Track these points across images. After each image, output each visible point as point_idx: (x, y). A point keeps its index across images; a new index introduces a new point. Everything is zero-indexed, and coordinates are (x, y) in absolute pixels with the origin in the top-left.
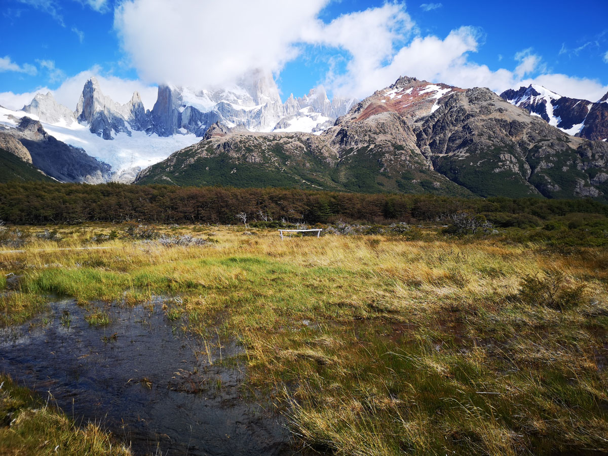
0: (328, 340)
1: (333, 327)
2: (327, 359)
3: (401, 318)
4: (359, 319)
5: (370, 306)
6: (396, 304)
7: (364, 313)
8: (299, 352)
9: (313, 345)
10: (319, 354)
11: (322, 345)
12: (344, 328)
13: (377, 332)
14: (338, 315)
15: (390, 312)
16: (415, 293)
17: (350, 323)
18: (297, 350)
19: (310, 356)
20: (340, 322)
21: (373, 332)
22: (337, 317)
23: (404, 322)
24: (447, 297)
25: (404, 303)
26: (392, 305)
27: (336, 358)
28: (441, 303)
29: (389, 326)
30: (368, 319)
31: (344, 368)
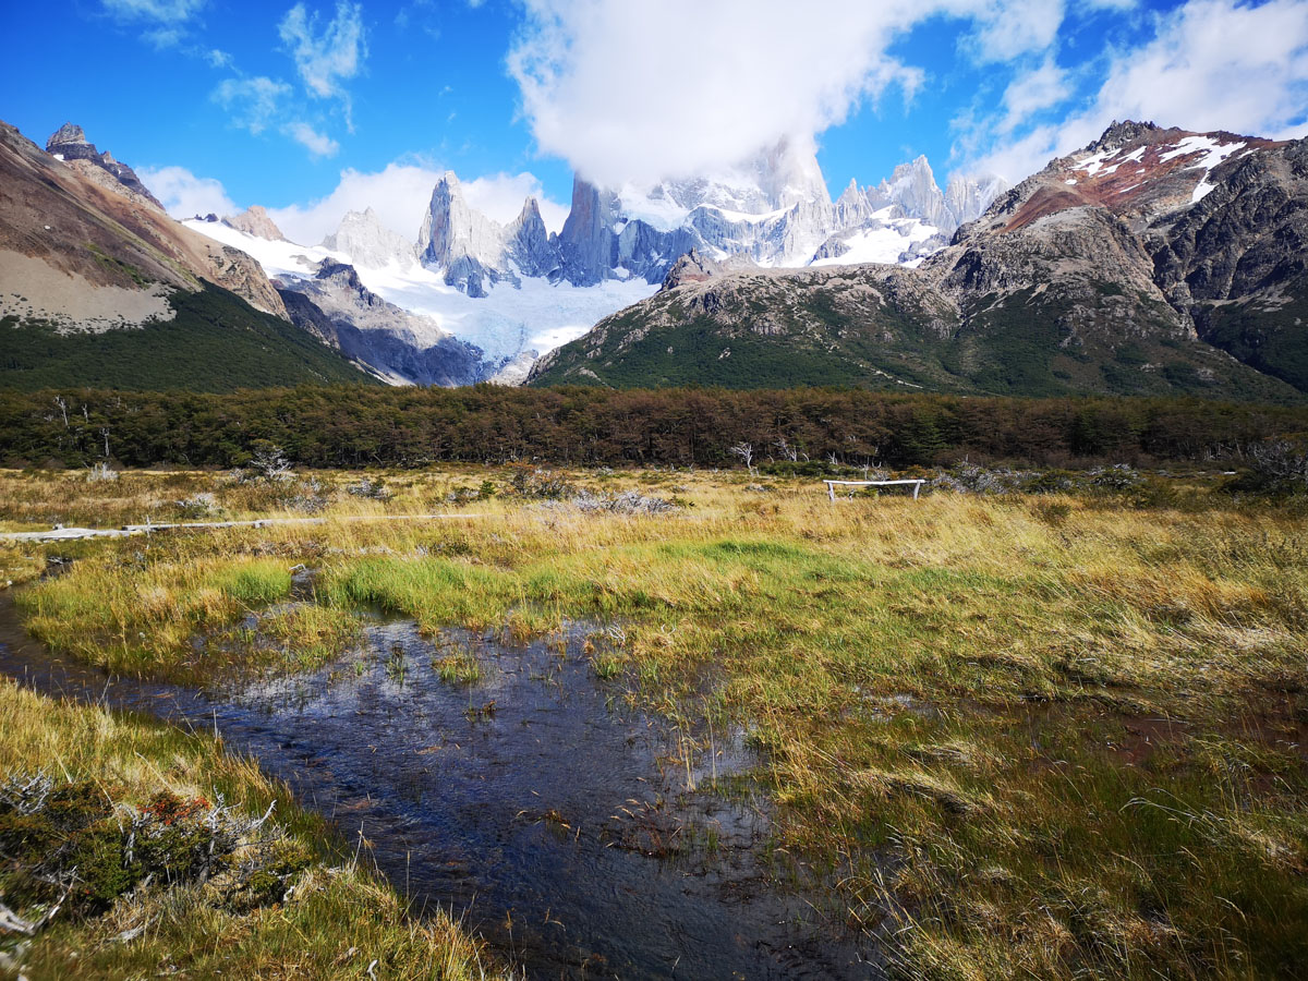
0: (964, 749)
1: (973, 718)
2: (969, 800)
3: (1146, 704)
4: (1035, 699)
5: (1061, 668)
6: (1128, 665)
7: (1048, 685)
8: (897, 777)
9: (929, 762)
10: (946, 785)
11: (948, 762)
12: (1001, 721)
13: (1086, 735)
14: (981, 689)
15: (1112, 685)
16: (1177, 640)
17: (1016, 709)
18: (890, 770)
19: (923, 789)
20: (986, 705)
21: (1076, 735)
22: (978, 691)
23: (1153, 714)
24: (1264, 654)
25: (1150, 666)
26: (1117, 667)
27: (989, 798)
28: (1249, 669)
29: (1115, 722)
30: (1060, 700)
31: (1014, 825)
